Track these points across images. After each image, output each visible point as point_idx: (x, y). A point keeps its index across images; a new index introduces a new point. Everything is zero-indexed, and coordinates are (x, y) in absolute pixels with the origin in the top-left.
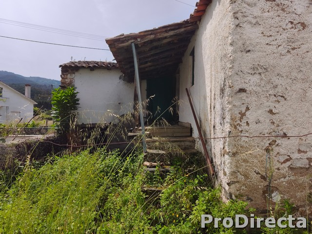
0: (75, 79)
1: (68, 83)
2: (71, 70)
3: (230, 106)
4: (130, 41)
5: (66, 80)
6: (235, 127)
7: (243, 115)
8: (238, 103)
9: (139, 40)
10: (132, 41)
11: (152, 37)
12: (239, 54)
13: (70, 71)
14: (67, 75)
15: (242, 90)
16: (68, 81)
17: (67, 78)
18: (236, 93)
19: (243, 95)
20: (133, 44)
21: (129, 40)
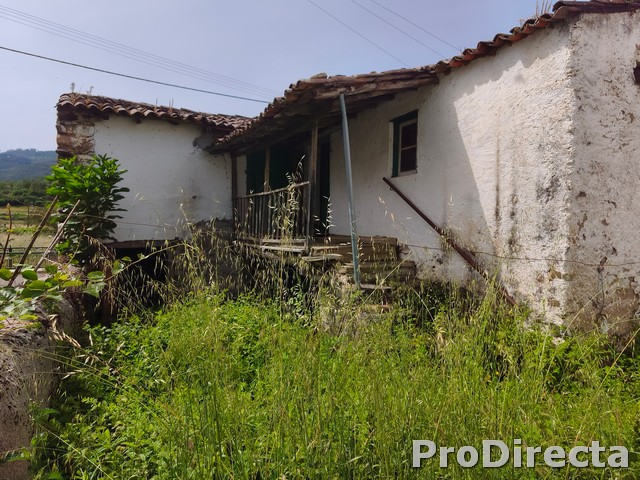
0: (95, 137)
1: (79, 147)
2: (84, 116)
3: (568, 215)
4: (340, 90)
5: (73, 139)
6: (574, 242)
7: (581, 226)
8: (577, 211)
9: (353, 89)
10: (342, 89)
11: (373, 86)
12: (581, 146)
13: (80, 118)
14: (74, 126)
15: (582, 194)
16: (77, 141)
17: (73, 135)
18: (577, 198)
19: (583, 200)
20: (342, 96)
21: (337, 87)
